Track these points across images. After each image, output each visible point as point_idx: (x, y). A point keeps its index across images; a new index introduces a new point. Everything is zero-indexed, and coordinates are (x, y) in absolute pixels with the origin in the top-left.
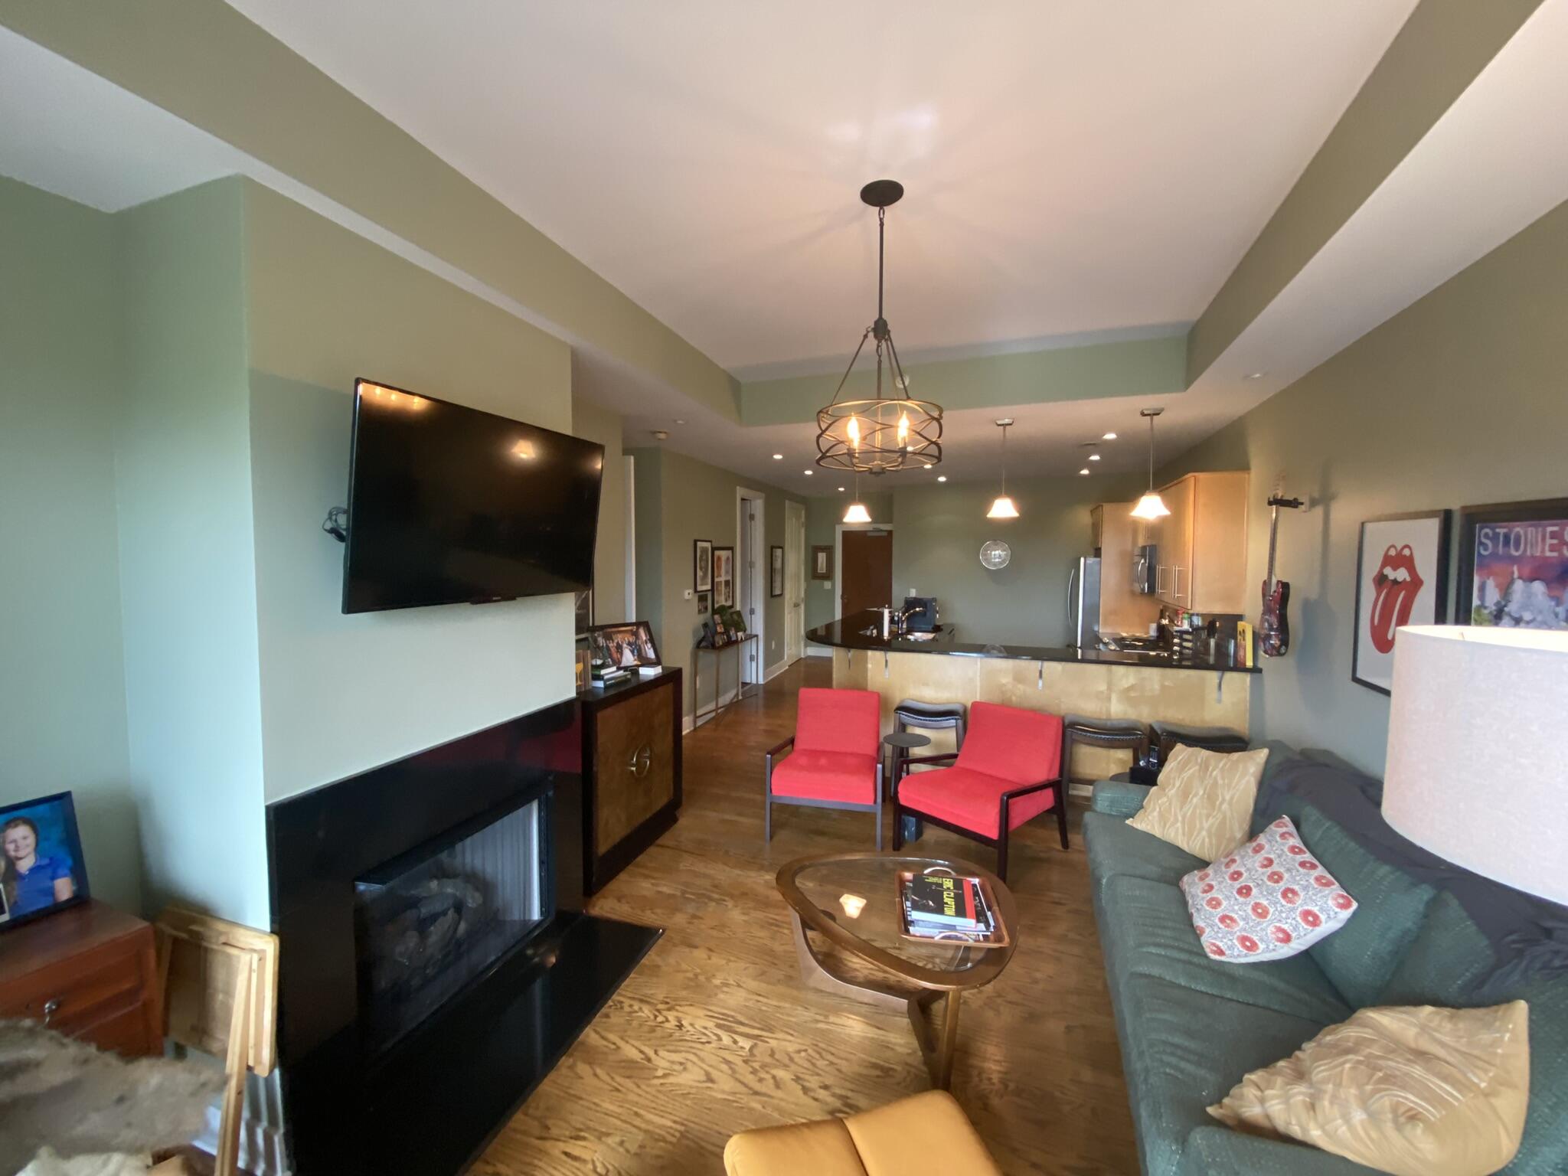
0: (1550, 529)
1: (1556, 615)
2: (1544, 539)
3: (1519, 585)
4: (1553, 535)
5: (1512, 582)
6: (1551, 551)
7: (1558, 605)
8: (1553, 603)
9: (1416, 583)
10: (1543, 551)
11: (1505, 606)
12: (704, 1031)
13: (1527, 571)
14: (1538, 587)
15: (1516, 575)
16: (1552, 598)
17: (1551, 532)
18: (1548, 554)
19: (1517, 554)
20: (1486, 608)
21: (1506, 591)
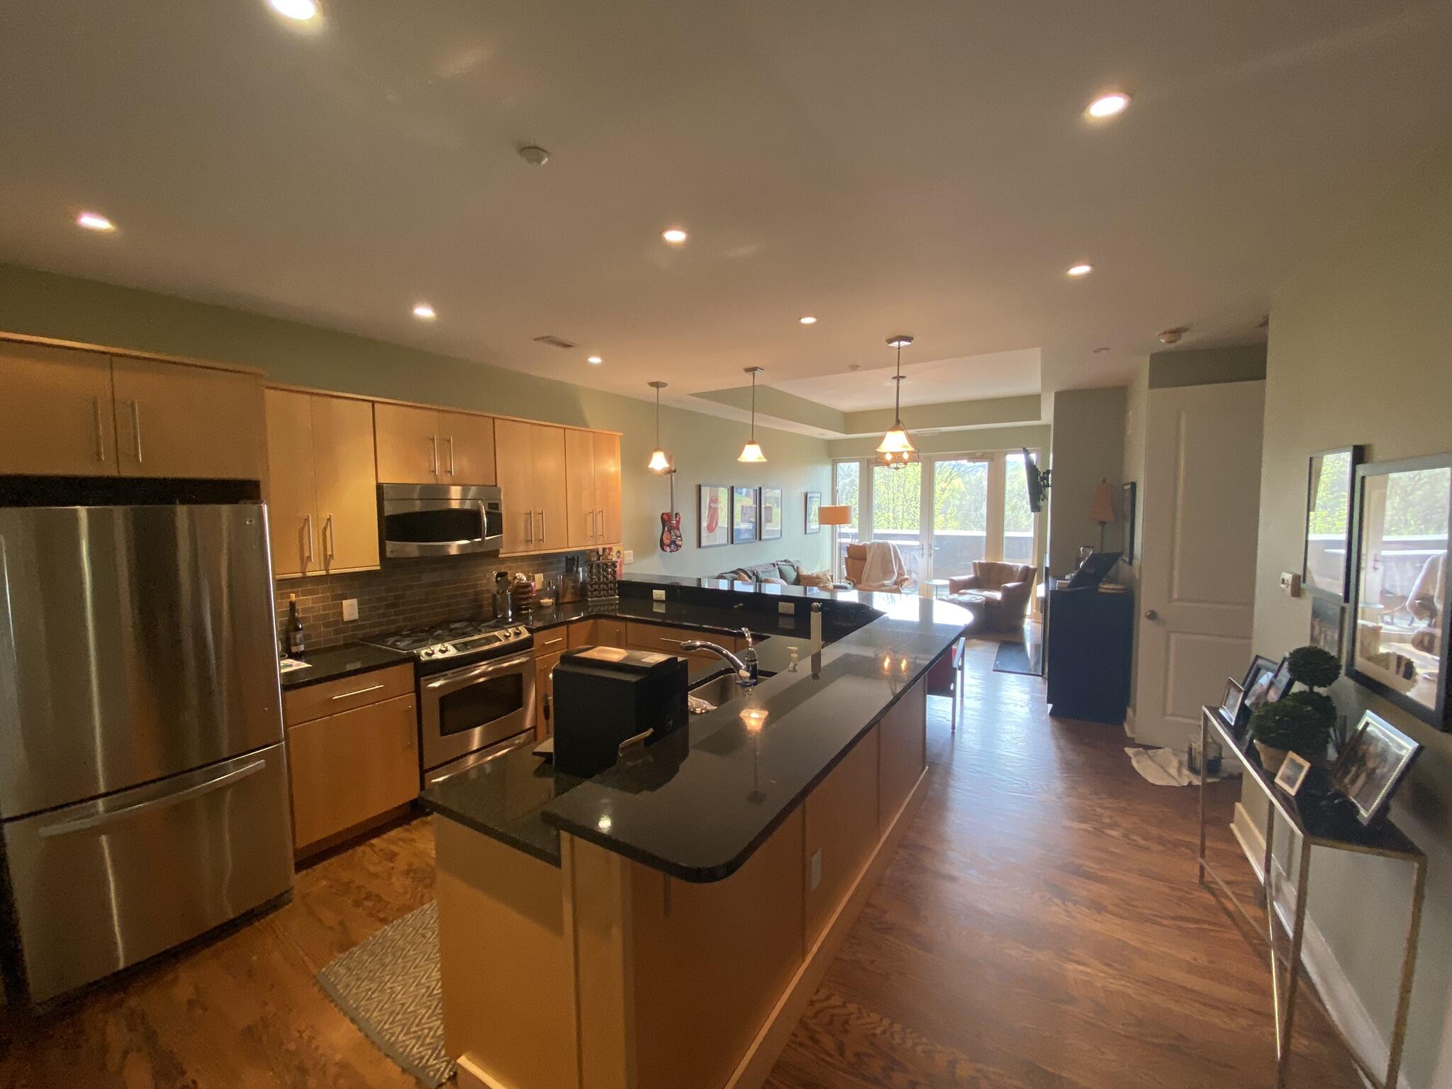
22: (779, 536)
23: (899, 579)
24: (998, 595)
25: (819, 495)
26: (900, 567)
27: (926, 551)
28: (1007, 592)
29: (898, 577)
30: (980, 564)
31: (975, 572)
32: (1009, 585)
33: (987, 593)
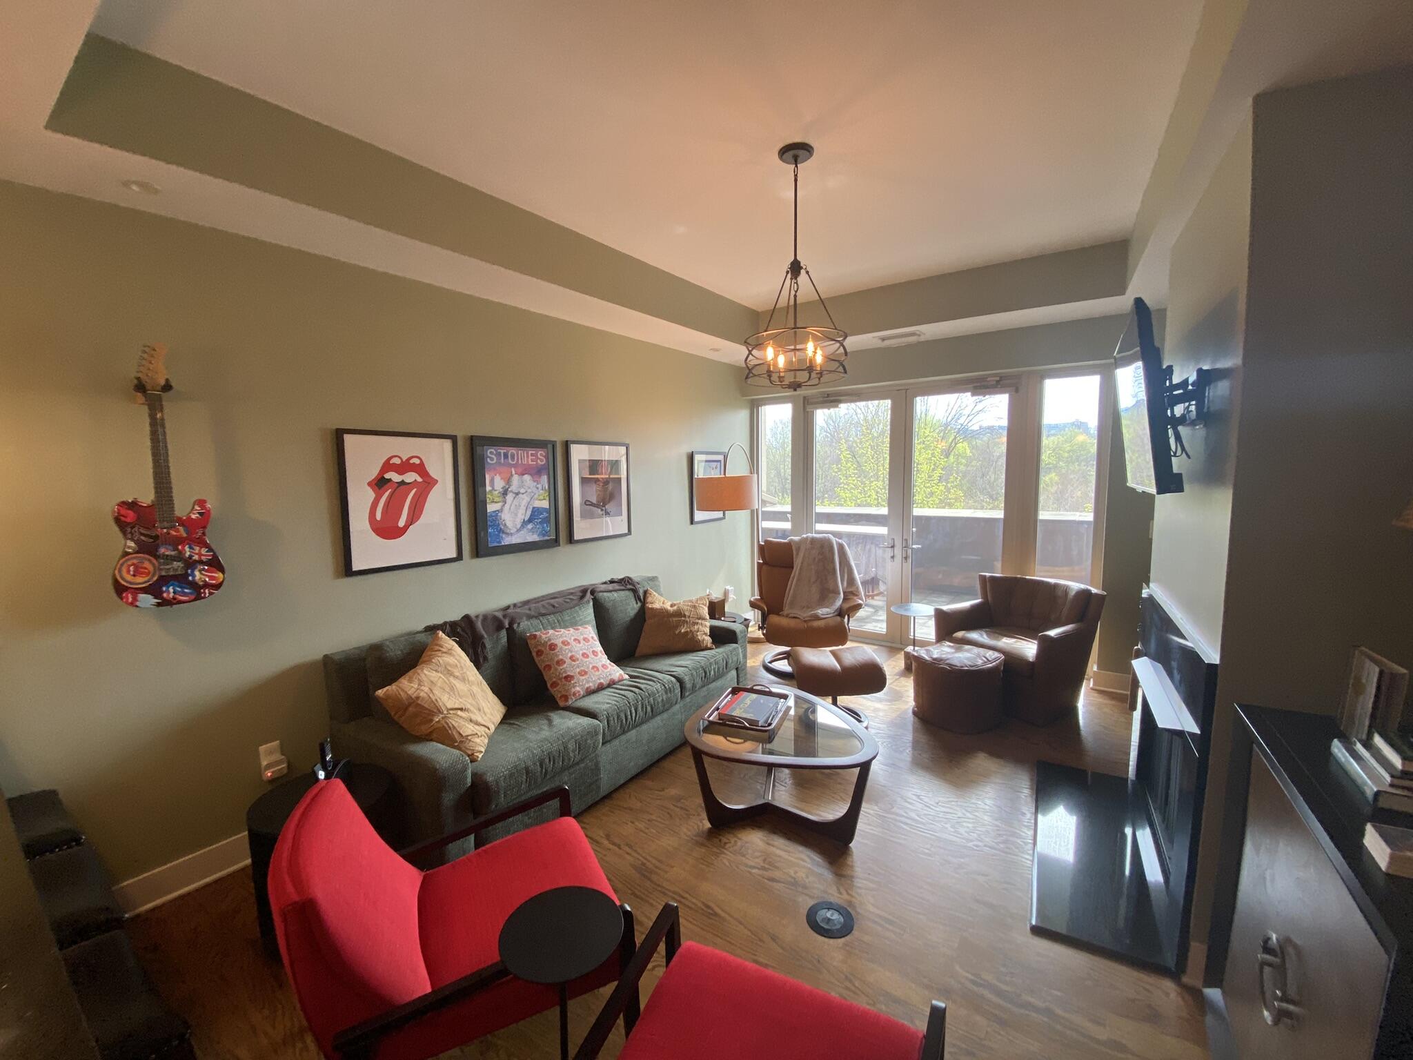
0: (530, 452)
1: (538, 488)
2: (528, 457)
3: (516, 478)
4: (532, 455)
5: (512, 475)
6: (532, 461)
7: (538, 484)
8: (535, 484)
9: (429, 482)
10: (528, 461)
11: (509, 488)
12: (906, 837)
13: (520, 470)
14: (527, 477)
15: (514, 472)
16: (534, 481)
17: (531, 454)
18: (530, 463)
19: (512, 463)
20: (496, 490)
21: (508, 481)
22: (626, 532)
23: (846, 606)
24: (1029, 649)
25: (721, 458)
26: (851, 581)
27: (898, 551)
28: (1047, 646)
29: (845, 599)
30: (992, 578)
31: (984, 595)
32: (1053, 633)
33: (1007, 642)
